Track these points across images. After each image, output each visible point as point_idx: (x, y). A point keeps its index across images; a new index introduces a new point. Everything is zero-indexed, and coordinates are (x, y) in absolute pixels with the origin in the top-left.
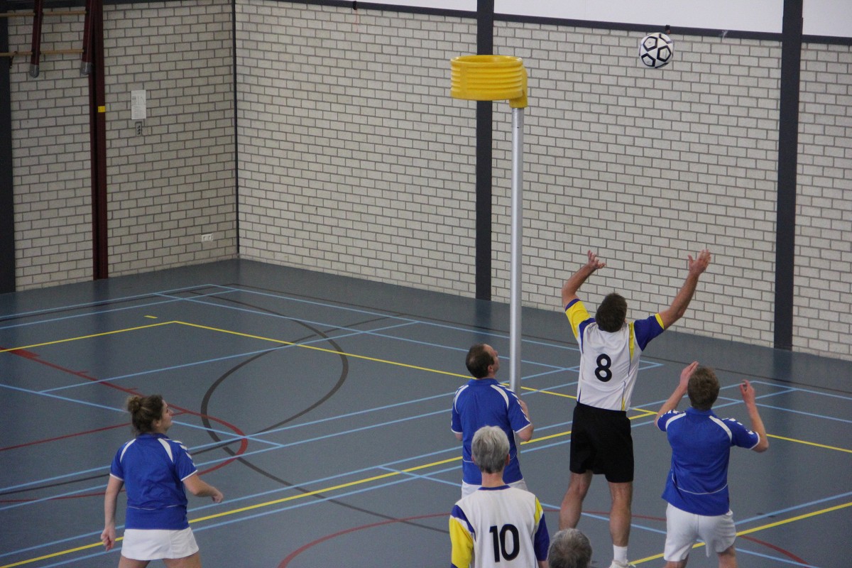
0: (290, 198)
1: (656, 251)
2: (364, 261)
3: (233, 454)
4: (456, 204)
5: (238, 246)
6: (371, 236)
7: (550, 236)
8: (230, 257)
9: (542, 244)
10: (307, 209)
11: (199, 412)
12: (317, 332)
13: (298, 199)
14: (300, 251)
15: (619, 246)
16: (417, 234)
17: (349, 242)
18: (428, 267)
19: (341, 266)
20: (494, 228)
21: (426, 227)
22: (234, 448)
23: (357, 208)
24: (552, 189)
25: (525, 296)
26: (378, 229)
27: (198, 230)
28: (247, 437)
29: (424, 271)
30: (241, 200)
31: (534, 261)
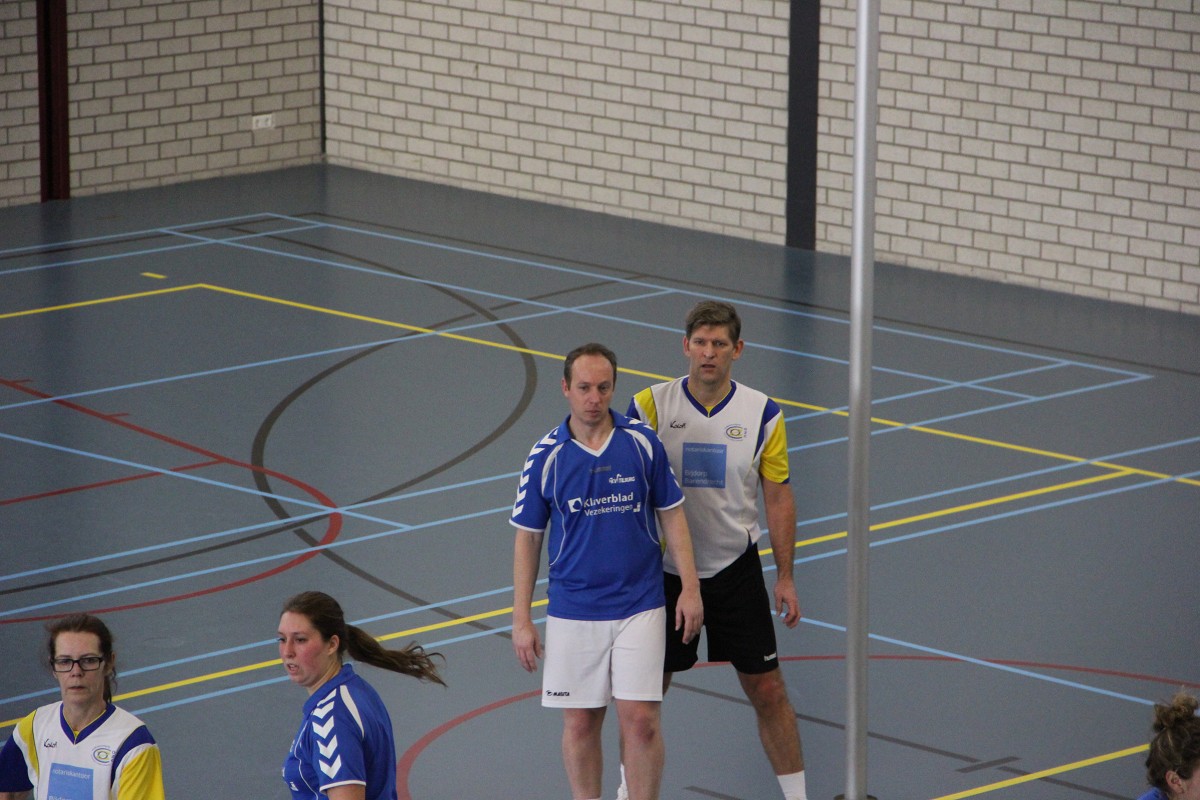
0: (425, 46)
1: (1142, 153)
2: (568, 172)
3: (313, 542)
4: (748, 60)
5: (324, 138)
6: (582, 123)
7: (934, 123)
8: (306, 161)
9: (917, 139)
10: (459, 68)
11: (248, 460)
12: (478, 310)
13: (442, 49)
14: (445, 151)
15: (1070, 143)
16: (673, 120)
17: (539, 133)
18: (694, 184)
19: (524, 181)
20: (823, 107)
21: (690, 104)
22: (318, 531)
23: (555, 67)
24: (939, 31)
25: (880, 242)
26: (597, 108)
27: (244, 106)
28: (341, 510)
29: (684, 191)
30: (329, 47)
31: (902, 173)
